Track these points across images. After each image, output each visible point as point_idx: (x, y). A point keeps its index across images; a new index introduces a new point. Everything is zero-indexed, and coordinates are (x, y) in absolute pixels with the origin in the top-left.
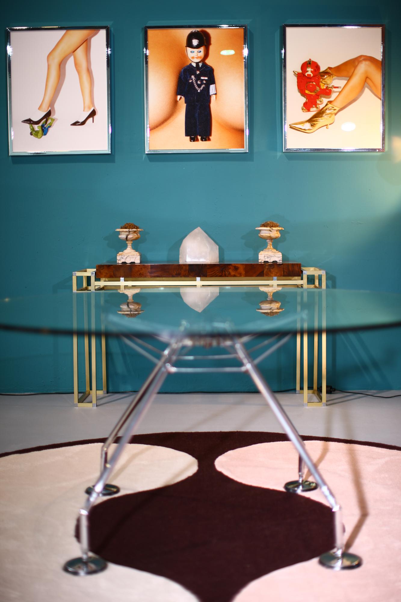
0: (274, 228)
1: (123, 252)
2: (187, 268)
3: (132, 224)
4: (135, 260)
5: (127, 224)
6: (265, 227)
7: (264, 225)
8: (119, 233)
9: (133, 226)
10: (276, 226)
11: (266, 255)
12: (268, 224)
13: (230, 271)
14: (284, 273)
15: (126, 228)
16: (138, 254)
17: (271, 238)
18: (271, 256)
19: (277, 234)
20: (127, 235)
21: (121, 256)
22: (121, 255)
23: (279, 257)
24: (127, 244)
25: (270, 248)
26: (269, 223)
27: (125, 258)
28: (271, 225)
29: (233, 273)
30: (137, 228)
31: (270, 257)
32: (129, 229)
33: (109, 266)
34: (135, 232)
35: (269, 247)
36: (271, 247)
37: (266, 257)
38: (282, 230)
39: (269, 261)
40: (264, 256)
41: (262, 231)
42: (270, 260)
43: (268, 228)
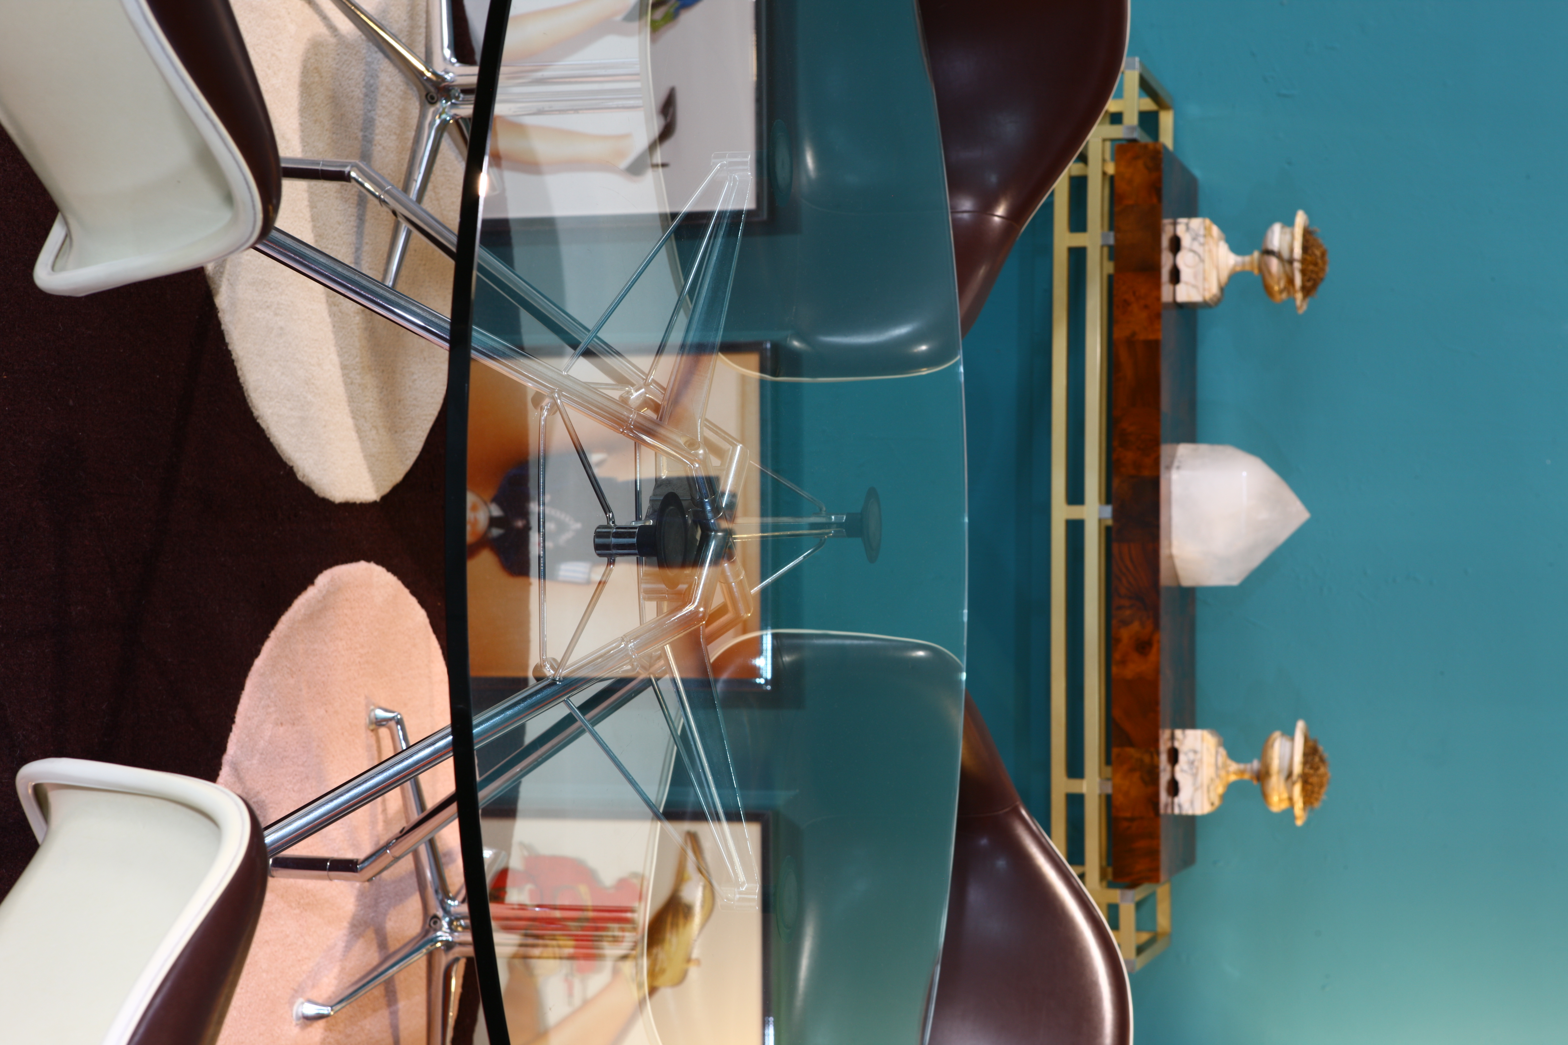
0: (1297, 789)
1: (1220, 239)
2: (1146, 473)
3: (1323, 270)
4: (1187, 283)
5: (1323, 254)
6: (1305, 755)
7: (1311, 753)
8: (1289, 223)
9: (1314, 276)
10: (1309, 795)
11: (1199, 756)
12: (1317, 769)
13: (1136, 626)
14: (1126, 819)
15: (1305, 248)
16: (1208, 296)
17: (1262, 776)
18: (1195, 776)
19: (1281, 800)
20: (1278, 255)
21: (1202, 232)
22: (1208, 233)
23: (1192, 803)
24: (1250, 253)
25: (1228, 773)
26: (1322, 770)
27: (1196, 246)
28: (1314, 780)
29: (1125, 634)
30: (1307, 291)
31: (1194, 771)
32: (1303, 261)
33: (1156, 189)
34: (1291, 281)
35: (1234, 766)
36: (1233, 778)
37: (1191, 756)
38: (1293, 817)
39: (1178, 768)
40: (1198, 747)
41: (1287, 744)
42: (1182, 771)
43: (1297, 769)
